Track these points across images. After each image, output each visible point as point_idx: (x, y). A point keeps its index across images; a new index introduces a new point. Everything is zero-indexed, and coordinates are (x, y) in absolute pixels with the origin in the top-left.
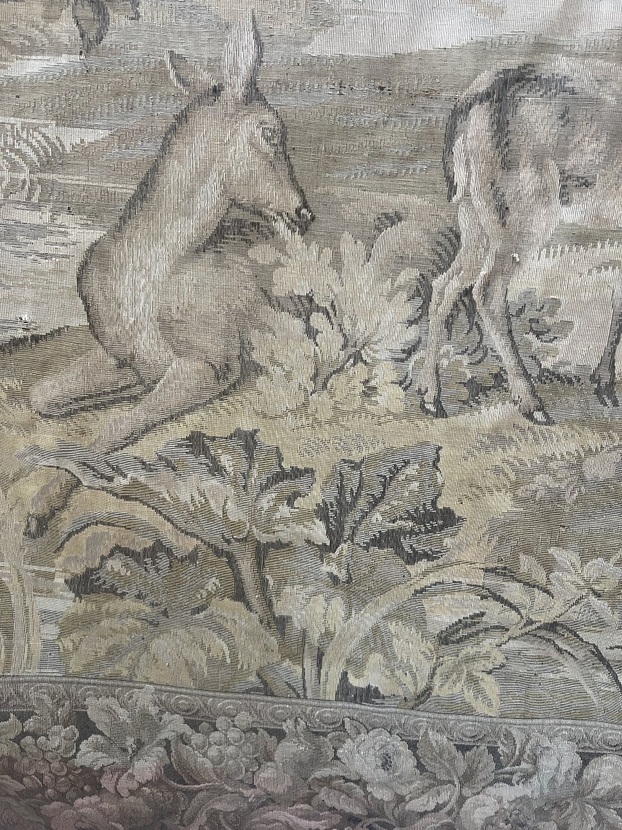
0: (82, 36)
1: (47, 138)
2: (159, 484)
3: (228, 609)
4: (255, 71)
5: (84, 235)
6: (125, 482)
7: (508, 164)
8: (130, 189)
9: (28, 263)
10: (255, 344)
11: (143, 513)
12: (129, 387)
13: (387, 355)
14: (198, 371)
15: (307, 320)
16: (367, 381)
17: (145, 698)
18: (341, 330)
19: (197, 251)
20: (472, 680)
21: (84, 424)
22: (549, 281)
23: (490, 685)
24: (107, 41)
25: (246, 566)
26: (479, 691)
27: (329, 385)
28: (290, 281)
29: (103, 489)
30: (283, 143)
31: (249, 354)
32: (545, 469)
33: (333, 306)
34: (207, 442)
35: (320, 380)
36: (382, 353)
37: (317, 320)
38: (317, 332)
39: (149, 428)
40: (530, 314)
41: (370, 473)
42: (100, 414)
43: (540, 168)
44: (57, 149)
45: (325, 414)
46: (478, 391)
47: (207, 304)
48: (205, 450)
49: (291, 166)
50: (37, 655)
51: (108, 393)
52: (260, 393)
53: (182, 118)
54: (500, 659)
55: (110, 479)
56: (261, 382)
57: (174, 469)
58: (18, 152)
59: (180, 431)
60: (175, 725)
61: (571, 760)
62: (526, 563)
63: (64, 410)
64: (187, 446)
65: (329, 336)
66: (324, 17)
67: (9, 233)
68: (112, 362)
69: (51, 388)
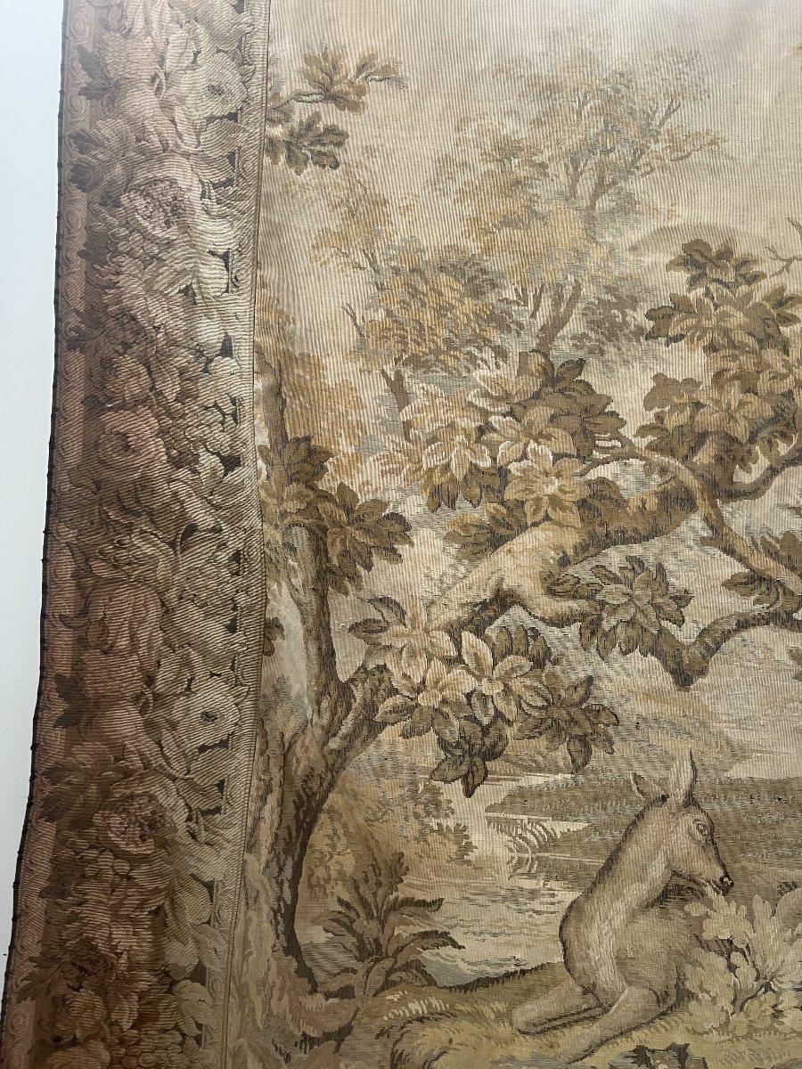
0: (573, 761)
4: (692, 787)
5: (568, 897)
8: (601, 862)
10: (688, 976)
12: (590, 1009)
13: (790, 985)
14: (644, 997)
15: (728, 958)
16: (775, 1006)
18: (754, 966)
19: (647, 906)
21: (554, 1040)
24: (593, 763)
27: (745, 1009)
28: (715, 928)
30: (711, 834)
31: (683, 984)
33: (747, 947)
34: (649, 1054)
35: (738, 1003)
36: (786, 984)
37: (736, 958)
38: (736, 967)
39: (603, 1042)
42: (567, 1031)
44: (551, 836)
45: (742, 1031)
47: (652, 945)
48: (646, 1061)
49: (716, 849)
51: (573, 1014)
52: (691, 1015)
53: (640, 816)
56: (693, 1005)
58: (524, 839)
59: (627, 1045)
63: (539, 1029)
64: (633, 1057)
65: (745, 970)
66: (739, 753)
67: (513, 896)
68: (579, 989)
69: (531, 1011)
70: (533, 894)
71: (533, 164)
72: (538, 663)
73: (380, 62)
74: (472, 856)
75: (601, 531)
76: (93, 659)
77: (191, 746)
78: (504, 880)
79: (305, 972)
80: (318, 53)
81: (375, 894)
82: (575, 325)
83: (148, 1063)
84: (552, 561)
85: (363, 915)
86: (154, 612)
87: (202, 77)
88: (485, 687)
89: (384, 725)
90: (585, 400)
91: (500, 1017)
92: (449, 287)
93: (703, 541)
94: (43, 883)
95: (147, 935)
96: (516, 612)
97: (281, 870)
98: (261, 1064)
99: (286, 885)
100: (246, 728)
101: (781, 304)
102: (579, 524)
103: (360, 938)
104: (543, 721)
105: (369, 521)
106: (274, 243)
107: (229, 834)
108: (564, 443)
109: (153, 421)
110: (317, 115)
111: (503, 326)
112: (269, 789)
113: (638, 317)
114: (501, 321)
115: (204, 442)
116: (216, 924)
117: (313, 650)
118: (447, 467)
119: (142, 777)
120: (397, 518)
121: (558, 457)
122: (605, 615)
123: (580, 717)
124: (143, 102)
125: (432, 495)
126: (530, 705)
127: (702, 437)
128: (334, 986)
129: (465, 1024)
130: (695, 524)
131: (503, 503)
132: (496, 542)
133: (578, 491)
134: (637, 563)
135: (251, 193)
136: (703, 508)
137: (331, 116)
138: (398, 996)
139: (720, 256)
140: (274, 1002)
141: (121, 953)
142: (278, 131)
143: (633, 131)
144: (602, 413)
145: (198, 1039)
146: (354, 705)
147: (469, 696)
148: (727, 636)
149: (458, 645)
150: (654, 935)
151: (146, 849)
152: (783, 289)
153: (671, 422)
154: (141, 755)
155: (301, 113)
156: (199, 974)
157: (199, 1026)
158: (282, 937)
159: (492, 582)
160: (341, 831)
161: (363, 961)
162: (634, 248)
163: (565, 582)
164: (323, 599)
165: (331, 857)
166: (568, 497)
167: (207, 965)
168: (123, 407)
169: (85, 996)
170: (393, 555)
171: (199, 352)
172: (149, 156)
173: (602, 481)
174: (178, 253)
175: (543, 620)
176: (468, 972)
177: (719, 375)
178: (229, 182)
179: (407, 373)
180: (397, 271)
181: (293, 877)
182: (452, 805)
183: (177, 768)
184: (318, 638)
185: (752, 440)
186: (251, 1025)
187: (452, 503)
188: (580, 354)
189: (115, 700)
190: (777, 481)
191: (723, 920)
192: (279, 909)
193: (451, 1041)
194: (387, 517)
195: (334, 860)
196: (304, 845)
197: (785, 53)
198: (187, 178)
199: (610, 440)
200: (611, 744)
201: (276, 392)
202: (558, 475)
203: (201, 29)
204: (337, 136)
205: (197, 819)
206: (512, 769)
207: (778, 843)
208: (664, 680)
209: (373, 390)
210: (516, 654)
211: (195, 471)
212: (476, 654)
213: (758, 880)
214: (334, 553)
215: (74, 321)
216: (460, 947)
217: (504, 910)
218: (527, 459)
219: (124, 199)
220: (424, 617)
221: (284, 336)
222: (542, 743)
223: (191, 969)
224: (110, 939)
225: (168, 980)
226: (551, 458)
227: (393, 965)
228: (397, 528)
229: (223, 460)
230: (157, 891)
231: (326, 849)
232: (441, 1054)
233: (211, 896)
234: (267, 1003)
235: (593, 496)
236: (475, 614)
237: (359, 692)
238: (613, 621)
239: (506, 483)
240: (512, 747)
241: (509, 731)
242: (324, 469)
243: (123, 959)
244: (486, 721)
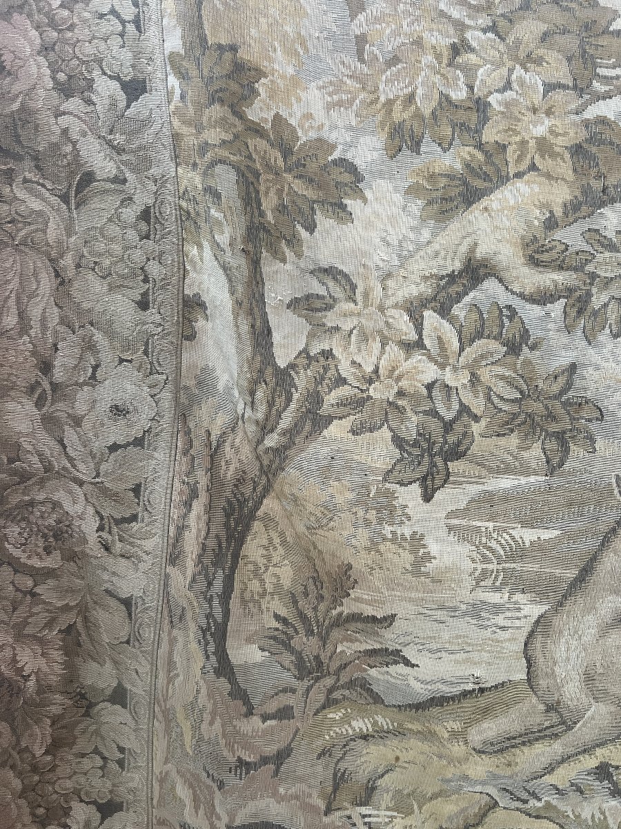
0: (548, 462)
1: (513, 538)
2: (567, 805)
5: (535, 611)
6: (539, 804)
9: (487, 633)
12: (552, 727)
21: (512, 758)
24: (567, 466)
29: (518, 809)
34: (611, 769)
39: (564, 760)
42: (526, 749)
48: (609, 776)
51: (534, 732)
55: (525, 802)
57: (582, 792)
58: (490, 549)
59: (591, 762)
63: (496, 748)
64: (595, 774)
67: (476, 611)
68: (542, 707)
69: (490, 729)
70: (497, 609)
72: (513, 348)
74: (430, 567)
75: (597, 185)
77: (98, 445)
78: (465, 594)
79: (239, 694)
81: (315, 609)
83: (66, 789)
84: (536, 223)
85: (302, 631)
86: (46, 283)
88: (449, 377)
89: (329, 420)
90: (586, 14)
91: (454, 735)
95: (57, 655)
96: (491, 285)
97: (210, 584)
98: (191, 791)
99: (216, 602)
100: (166, 421)
102: (570, 175)
103: (299, 656)
104: (515, 416)
105: (312, 167)
107: (149, 544)
108: (560, 71)
109: (34, 33)
112: (194, 494)
115: (99, 61)
116: (137, 644)
117: (245, 328)
118: (411, 98)
119: (42, 482)
121: (550, 87)
122: (594, 290)
125: (391, 136)
126: (502, 398)
128: (272, 707)
129: (414, 742)
131: (480, 146)
132: (470, 197)
133: (572, 134)
138: (340, 714)
140: (204, 726)
141: (29, 676)
144: (606, 32)
145: (121, 763)
146: (296, 396)
147: (430, 387)
149: (419, 327)
151: (52, 561)
154: (40, 455)
156: (119, 696)
157: (121, 750)
158: (213, 659)
159: (463, 249)
160: (277, 541)
161: (303, 679)
163: (551, 249)
164: (255, 263)
165: (267, 569)
166: (560, 141)
167: (129, 687)
170: (340, 212)
173: (602, 121)
175: (522, 296)
176: (421, 691)
181: (224, 592)
182: (407, 511)
183: (84, 470)
184: (250, 312)
186: (179, 751)
187: (416, 146)
189: (4, 390)
192: (209, 628)
193: (397, 759)
194: (335, 162)
195: (269, 573)
196: (236, 557)
199: (614, 67)
200: (593, 441)
202: (549, 113)
205: (110, 528)
206: (477, 470)
210: (488, 337)
211: (89, 102)
212: (439, 338)
214: (269, 204)
216: (413, 666)
217: (464, 626)
218: (511, 89)
220: (378, 292)
222: (513, 441)
223: (108, 692)
224: (14, 660)
225: (85, 702)
226: (541, 88)
227: (336, 683)
228: (347, 178)
229: (125, 86)
230: (66, 608)
231: (261, 562)
232: (387, 772)
233: (130, 615)
234: (196, 728)
235: (590, 140)
236: (440, 289)
237: (302, 380)
238: (604, 298)
239: (484, 120)
240: (480, 445)
241: (476, 428)
242: (255, 93)
243: (31, 683)
244: (448, 416)
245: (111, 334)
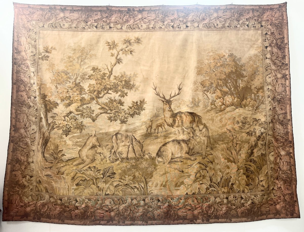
0: (80, 132)
1: (76, 140)
3: (93, 186)
4: (95, 134)
6: (82, 172)
7: (117, 140)
9: (74, 151)
11: (84, 176)
12: (83, 162)
14: (90, 160)
16: (106, 160)
17: (83, 197)
19: (90, 149)
20: (119, 191)
22: (122, 149)
23: (121, 192)
24: (82, 132)
25: (95, 181)
26: (120, 193)
28: (98, 151)
29: (80, 173)
30: (97, 139)
32: (123, 167)
33: (103, 153)
35: (102, 160)
36: (107, 157)
37: (101, 154)
39: (85, 166)
40: (120, 153)
41: (107, 169)
43: (120, 140)
45: (102, 164)
46: (117, 160)
47: (90, 154)
48: (90, 168)
49: (98, 141)
50: (72, 193)
51: (81, 163)
53: (89, 138)
54: (122, 189)
56: (96, 161)
57: (87, 171)
58: (74, 142)
59: (88, 166)
60: (87, 200)
61: (130, 200)
62: (123, 177)
63: (76, 165)
64: (88, 168)
65: (102, 156)
66: (101, 129)
67: (72, 149)
68: (81, 160)
69: (75, 163)
70: (75, 148)
71: (73, 59)
72: (75, 120)
73: (53, 47)
74: (66, 144)
75: (83, 103)
76: (18, 123)
77: (31, 133)
78: (71, 147)
79: (46, 160)
80: (45, 47)
81: (56, 151)
82: (79, 78)
83: (26, 174)
84: (77, 107)
85: (55, 154)
86: (26, 117)
87: (30, 51)
88: (69, 123)
89: (55, 129)
90: (80, 87)
91: (71, 164)
92: (63, 74)
93: (96, 104)
94: (11, 150)
95: (26, 158)
96: (72, 114)
97: (43, 148)
98: (40, 172)
100: (38, 130)
101: (104, 74)
102: (80, 102)
103: (54, 157)
104: (76, 127)
105: (53, 104)
106: (40, 70)
107: (36, 144)
108: (78, 92)
109: (25, 93)
110: (45, 54)
111: (70, 79)
112: (41, 138)
113: (87, 77)
114: (70, 78)
115: (32, 95)
116: (34, 155)
117: (46, 120)
118: (63, 96)
119: (25, 138)
120: (56, 103)
121: (77, 94)
123: (81, 126)
124: (23, 54)
125: (61, 100)
126: (75, 125)
127: (95, 91)
128: (50, 162)
129: (67, 166)
130: (95, 101)
131: (70, 100)
132: (69, 105)
133: (80, 98)
134: (88, 107)
135: (37, 64)
136: (96, 100)
137: (47, 54)
138: (59, 164)
139: (97, 69)
142: (40, 56)
143: (85, 54)
144: (83, 89)
145: (33, 171)
147: (66, 125)
148: (99, 115)
149: (65, 118)
150: (91, 152)
151: (25, 147)
152: (104, 73)
153: (91, 89)
154: (25, 135)
155: (43, 54)
156: (33, 162)
157: (33, 169)
158: (43, 156)
159: (69, 111)
160: (51, 144)
161: (54, 160)
162: (86, 68)
163: (78, 110)
164: (47, 113)
168: (21, 91)
169: (17, 165)
170: (56, 107)
171: (31, 84)
172: (24, 60)
173: (83, 97)
174: (28, 72)
175: (76, 115)
176: (67, 159)
177: (97, 83)
178: (34, 63)
179: (58, 85)
180: (56, 73)
182: (64, 138)
183: (29, 136)
184: (46, 118)
185: (101, 91)
186: (39, 167)
187: (64, 101)
188: (79, 82)
189: (21, 128)
190: (105, 96)
191: (99, 150)
192: (42, 152)
193: (66, 169)
196: (46, 145)
197: (104, 44)
198: (29, 63)
199: (84, 92)
200: (85, 129)
201: (40, 88)
202: (77, 97)
203: (30, 45)
204: (48, 57)
205: (32, 142)
206: (72, 133)
207: (106, 140)
208: (91, 121)
209: (53, 88)
210: (73, 119)
211: (31, 99)
212: (67, 119)
213: (104, 145)
214: (48, 108)
215: (14, 81)
216: (66, 156)
217: (71, 151)
218: (73, 95)
219: (21, 66)
220: (60, 115)
221: (41, 81)
222: (76, 130)
224: (21, 158)
225: (29, 163)
227: (59, 160)
228: (57, 104)
229: (34, 97)
230: (27, 152)
231: (50, 146)
232: (65, 171)
233: (34, 152)
234: (41, 163)
235: (82, 99)
236: (67, 115)
237: (51, 125)
238: (85, 114)
239: (70, 98)
240: (72, 131)
241: (72, 129)
242: (46, 97)
243: (23, 161)
244: (68, 128)
245: (32, 121)
